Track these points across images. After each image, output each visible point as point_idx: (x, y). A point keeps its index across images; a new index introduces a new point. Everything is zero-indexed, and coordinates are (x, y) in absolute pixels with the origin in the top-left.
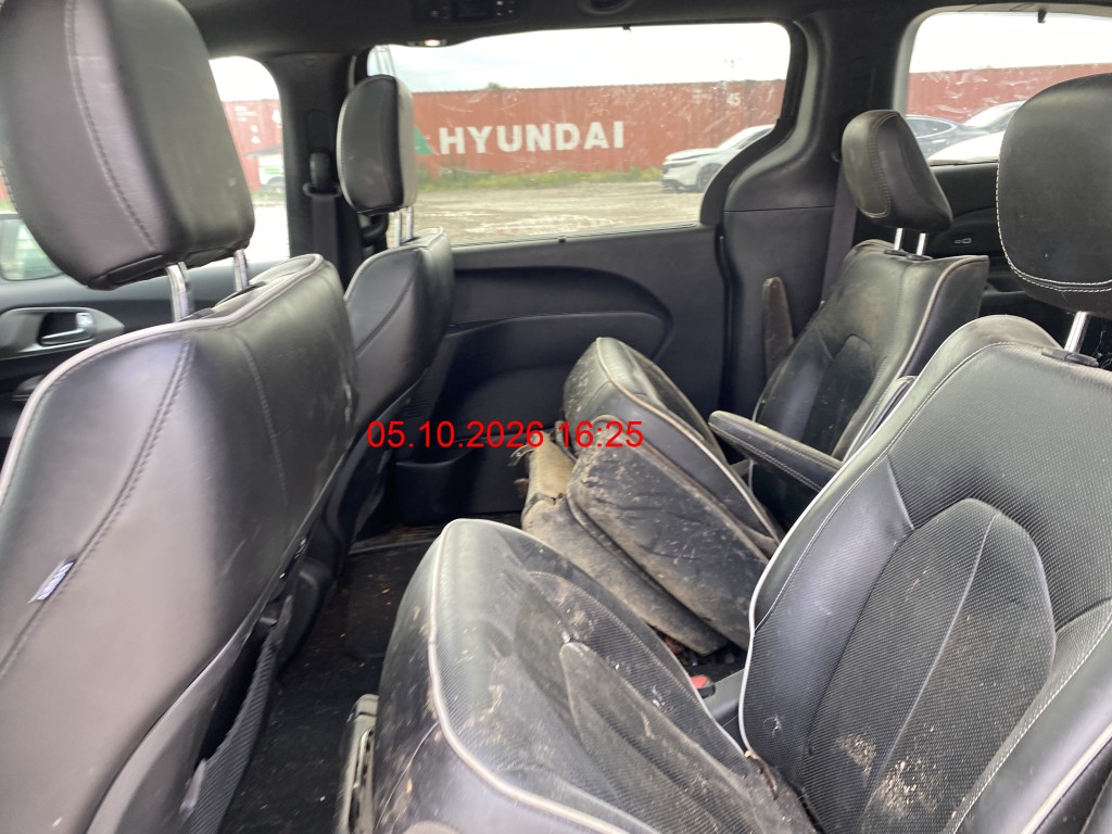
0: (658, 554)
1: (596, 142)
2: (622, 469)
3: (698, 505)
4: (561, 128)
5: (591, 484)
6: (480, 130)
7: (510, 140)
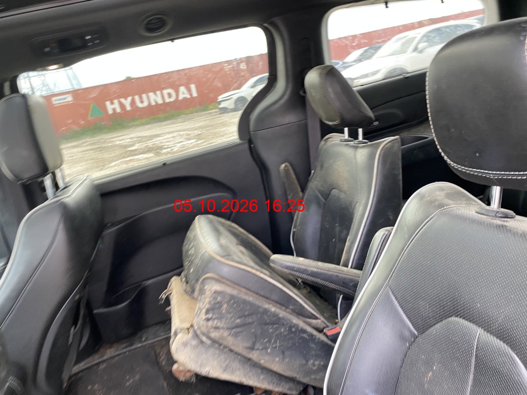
0: (258, 349)
1: (184, 96)
2: (225, 306)
3: (275, 315)
4: (165, 92)
5: (208, 320)
6: (126, 99)
7: (142, 102)
